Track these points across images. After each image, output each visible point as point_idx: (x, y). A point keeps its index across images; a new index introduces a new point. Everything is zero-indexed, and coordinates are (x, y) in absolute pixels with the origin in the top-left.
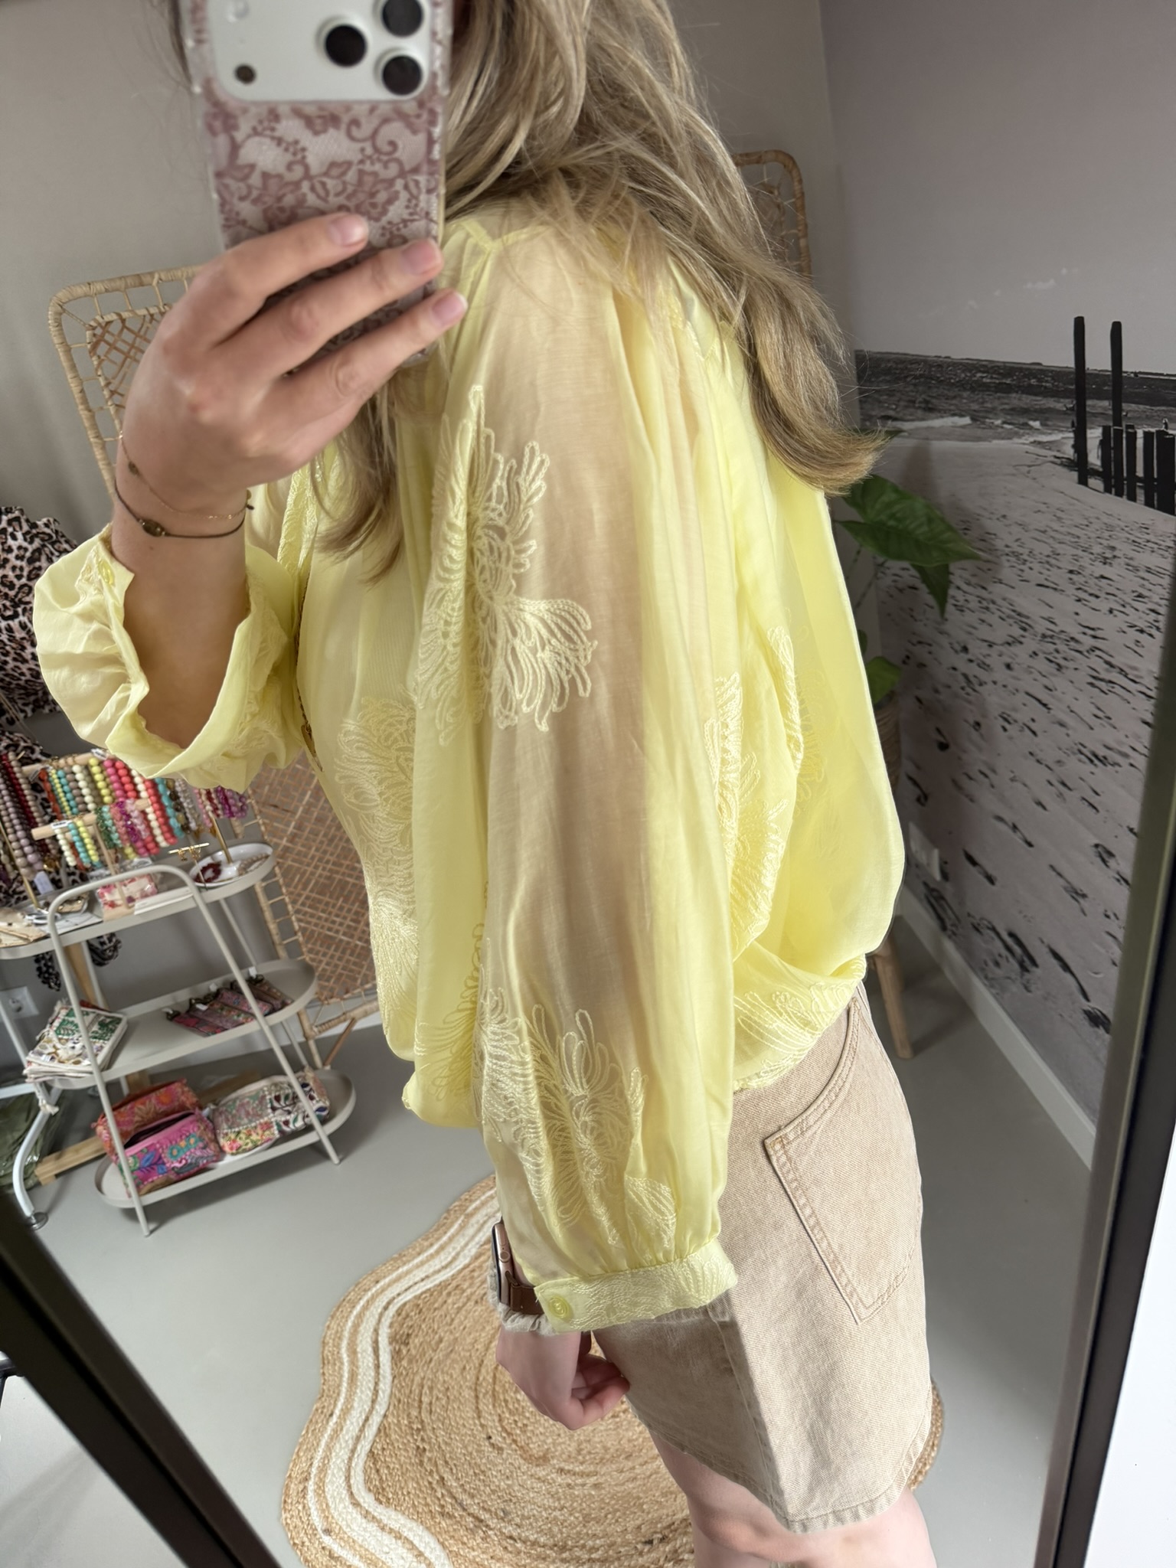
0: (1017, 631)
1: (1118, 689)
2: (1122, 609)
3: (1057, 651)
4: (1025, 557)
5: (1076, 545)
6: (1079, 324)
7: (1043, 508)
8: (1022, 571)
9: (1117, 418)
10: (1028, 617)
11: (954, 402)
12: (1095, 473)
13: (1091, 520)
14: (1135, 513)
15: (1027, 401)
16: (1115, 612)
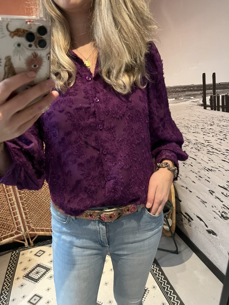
1: (215, 153)
2: (216, 135)
3: (198, 147)
4: (189, 127)
5: (204, 123)
6: (204, 75)
7: (194, 115)
8: (188, 130)
9: (214, 93)
10: (190, 140)
12: (208, 106)
13: (208, 117)
14: (220, 113)
16: (214, 136)
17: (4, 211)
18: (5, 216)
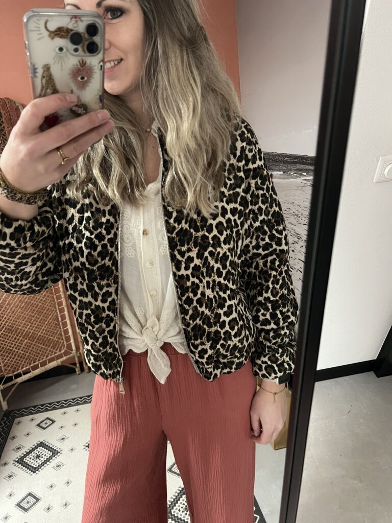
0: (296, 239)
4: (299, 215)
8: (298, 219)
10: (300, 234)
11: (278, 167)
15: (302, 166)
17: (51, 321)
18: (52, 327)
